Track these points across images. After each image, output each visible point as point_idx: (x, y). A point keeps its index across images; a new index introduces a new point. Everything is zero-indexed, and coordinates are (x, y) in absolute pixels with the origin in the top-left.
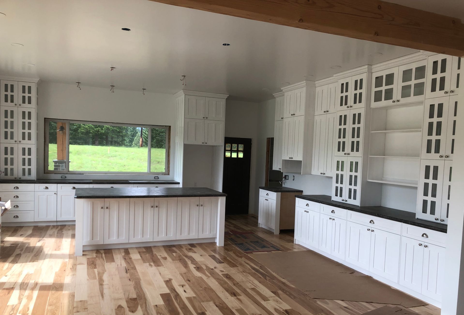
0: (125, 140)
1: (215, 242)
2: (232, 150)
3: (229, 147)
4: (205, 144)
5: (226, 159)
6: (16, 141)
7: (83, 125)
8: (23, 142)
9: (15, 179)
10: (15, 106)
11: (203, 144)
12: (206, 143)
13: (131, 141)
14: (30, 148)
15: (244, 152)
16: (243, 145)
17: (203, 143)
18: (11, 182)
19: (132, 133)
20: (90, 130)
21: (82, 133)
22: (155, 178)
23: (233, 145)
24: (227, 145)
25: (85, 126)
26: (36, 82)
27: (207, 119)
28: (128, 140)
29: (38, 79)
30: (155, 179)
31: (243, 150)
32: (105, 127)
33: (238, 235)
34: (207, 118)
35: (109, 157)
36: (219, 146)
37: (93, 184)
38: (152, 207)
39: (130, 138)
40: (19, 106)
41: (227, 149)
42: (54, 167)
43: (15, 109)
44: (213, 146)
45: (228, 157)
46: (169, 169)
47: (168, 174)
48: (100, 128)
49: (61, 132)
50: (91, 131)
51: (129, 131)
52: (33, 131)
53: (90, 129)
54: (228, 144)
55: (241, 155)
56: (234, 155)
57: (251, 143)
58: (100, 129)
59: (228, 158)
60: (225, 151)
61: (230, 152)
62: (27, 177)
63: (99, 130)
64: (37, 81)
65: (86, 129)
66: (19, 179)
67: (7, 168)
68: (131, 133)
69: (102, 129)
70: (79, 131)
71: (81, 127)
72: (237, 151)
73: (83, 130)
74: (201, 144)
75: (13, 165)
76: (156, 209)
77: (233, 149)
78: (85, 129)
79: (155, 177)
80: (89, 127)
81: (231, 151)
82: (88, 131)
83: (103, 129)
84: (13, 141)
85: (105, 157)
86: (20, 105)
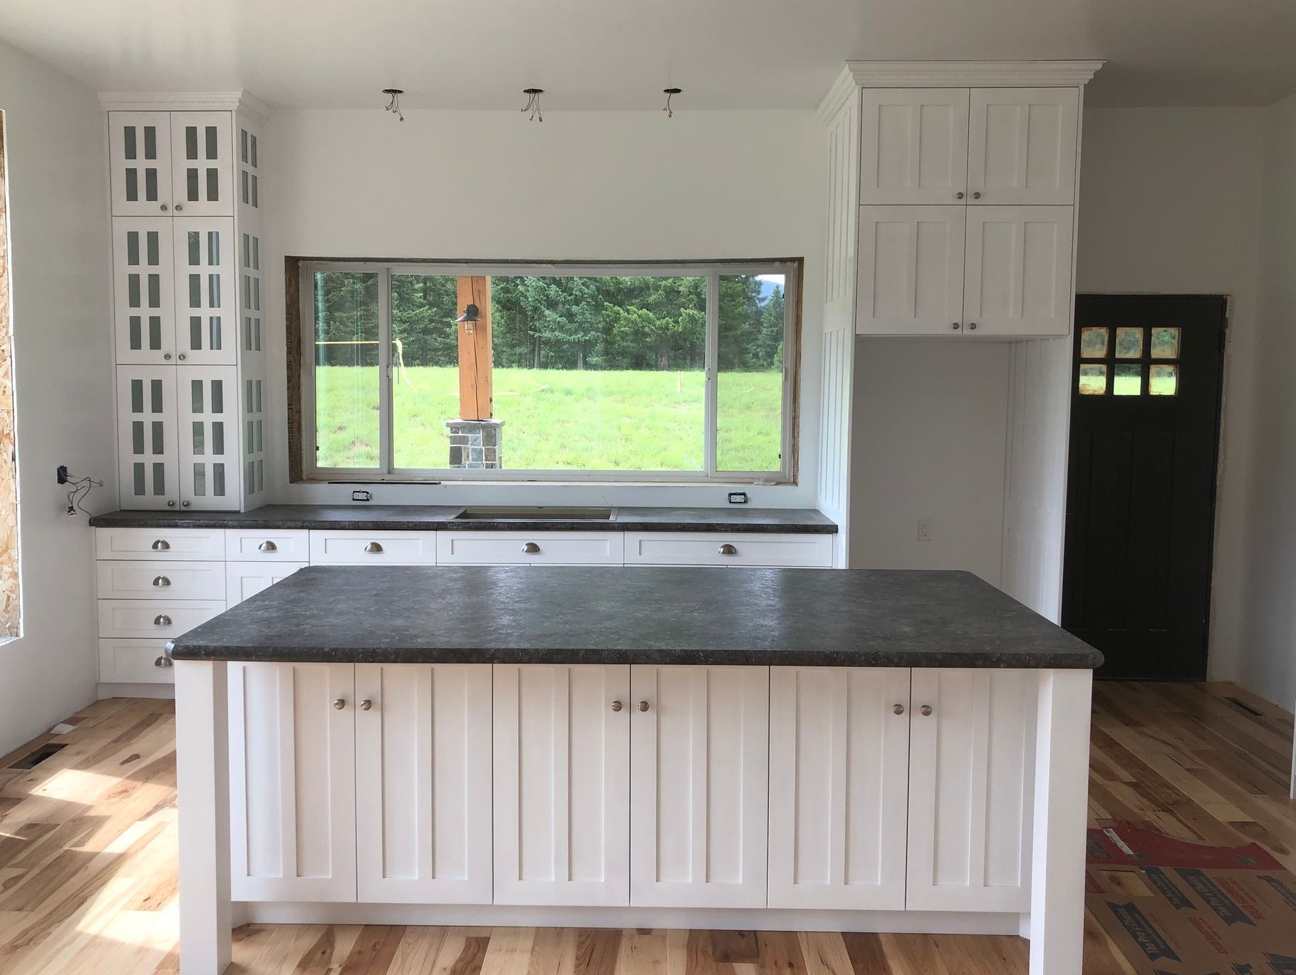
0: (746, 351)
1: (1022, 934)
2: (1118, 356)
3: (1099, 346)
4: (967, 332)
5: (1081, 403)
6: (167, 357)
7: (626, 314)
8: (194, 356)
9: (171, 508)
10: (161, 213)
11: (958, 332)
12: (973, 326)
13: (770, 354)
14: (220, 382)
15: (1184, 366)
16: (1174, 331)
17: (956, 326)
18: (142, 523)
19: (772, 331)
20: (643, 327)
21: (624, 335)
22: (734, 498)
23: (1121, 332)
24: (1086, 335)
25: (630, 316)
26: (235, 106)
27: (977, 202)
28: (761, 351)
29: (239, 94)
30: (730, 502)
31: (1174, 357)
32: (684, 315)
33: (1170, 873)
34: (977, 196)
35: (678, 403)
36: (1044, 338)
37: (453, 530)
38: (618, 706)
39: (769, 345)
40: (176, 213)
41: (1086, 353)
42: (452, 443)
43: (162, 227)
44: (1013, 343)
45: (1090, 392)
46: (796, 456)
47: (795, 483)
48: (670, 318)
49: (467, 325)
50: (647, 330)
51: (765, 325)
52: (230, 312)
53: (645, 324)
54: (1095, 329)
55: (1165, 385)
56: (1128, 386)
57: (1226, 319)
58: (671, 320)
59: (1093, 398)
60: (1078, 361)
61: (1104, 367)
62: (209, 501)
63: (668, 324)
64: (238, 104)
65: (634, 322)
66: (183, 508)
67: (143, 464)
68: (769, 329)
69: (677, 322)
70: (615, 331)
71: (619, 318)
72: (1144, 366)
73: (625, 326)
74: (944, 329)
75: (161, 452)
76: (644, 721)
77: (1120, 352)
78: (630, 325)
79: (731, 494)
80: (639, 317)
81: (1113, 366)
82: (638, 330)
83: (680, 320)
84: (158, 355)
85: (665, 405)
86: (179, 208)
